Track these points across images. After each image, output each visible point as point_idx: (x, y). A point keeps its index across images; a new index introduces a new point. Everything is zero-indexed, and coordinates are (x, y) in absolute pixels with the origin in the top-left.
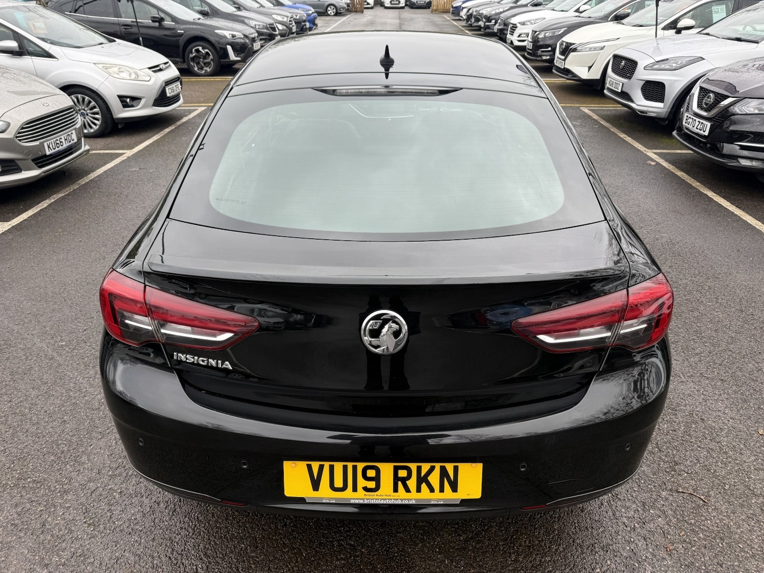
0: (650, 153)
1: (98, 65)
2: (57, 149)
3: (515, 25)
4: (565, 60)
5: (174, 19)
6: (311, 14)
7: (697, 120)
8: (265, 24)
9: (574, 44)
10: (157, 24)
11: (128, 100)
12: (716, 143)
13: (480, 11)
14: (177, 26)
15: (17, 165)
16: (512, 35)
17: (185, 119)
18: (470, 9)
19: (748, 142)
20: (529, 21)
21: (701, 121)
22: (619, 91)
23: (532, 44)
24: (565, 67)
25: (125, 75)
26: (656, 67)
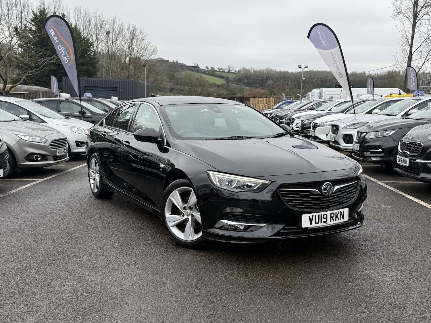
1: (67, 127)
2: (60, 154)
3: (294, 118)
4: (314, 132)
7: (356, 144)
9: (318, 123)
11: (80, 143)
12: (362, 152)
13: (277, 114)
16: (293, 124)
18: (272, 114)
19: (373, 150)
20: (302, 116)
21: (357, 144)
22: (334, 141)
23: (301, 127)
24: (315, 135)
25: (80, 132)
26: (348, 128)
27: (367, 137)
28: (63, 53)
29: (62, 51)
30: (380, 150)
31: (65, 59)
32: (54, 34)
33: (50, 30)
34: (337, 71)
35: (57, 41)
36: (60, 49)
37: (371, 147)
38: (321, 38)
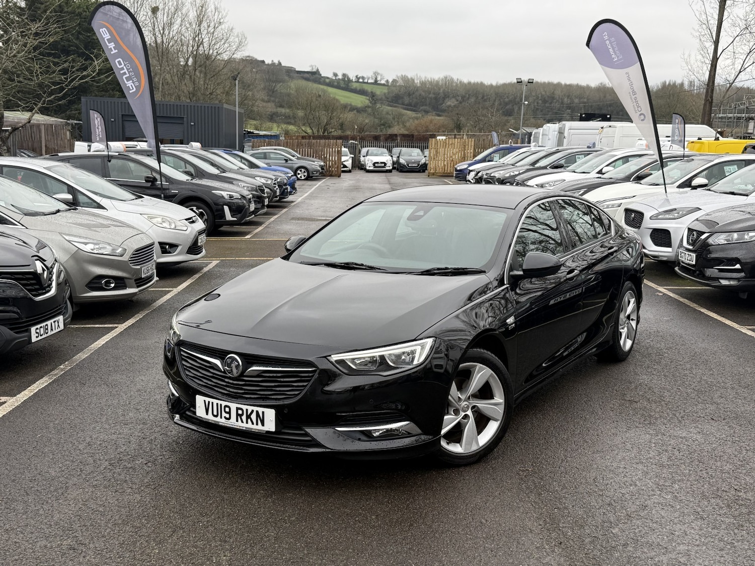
0: (661, 289)
1: (144, 216)
2: (147, 274)
5: (169, 179)
6: (290, 177)
7: (687, 253)
8: (254, 186)
10: (149, 184)
11: (167, 247)
12: (702, 269)
13: (491, 174)
14: (171, 186)
15: (124, 283)
17: (206, 269)
18: (479, 172)
20: (548, 184)
21: (690, 253)
25: (166, 225)
26: (660, 217)
27: (710, 241)
28: (126, 74)
29: (124, 69)
30: (738, 266)
31: (130, 85)
32: (110, 37)
33: (101, 30)
34: (637, 109)
35: (115, 50)
36: (120, 65)
37: (720, 261)
38: (609, 47)
